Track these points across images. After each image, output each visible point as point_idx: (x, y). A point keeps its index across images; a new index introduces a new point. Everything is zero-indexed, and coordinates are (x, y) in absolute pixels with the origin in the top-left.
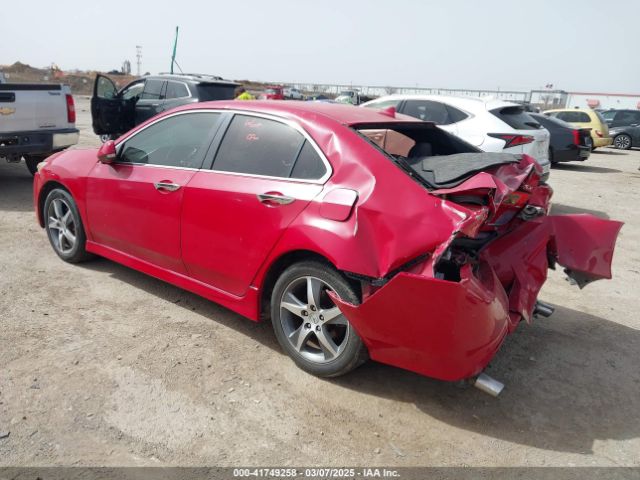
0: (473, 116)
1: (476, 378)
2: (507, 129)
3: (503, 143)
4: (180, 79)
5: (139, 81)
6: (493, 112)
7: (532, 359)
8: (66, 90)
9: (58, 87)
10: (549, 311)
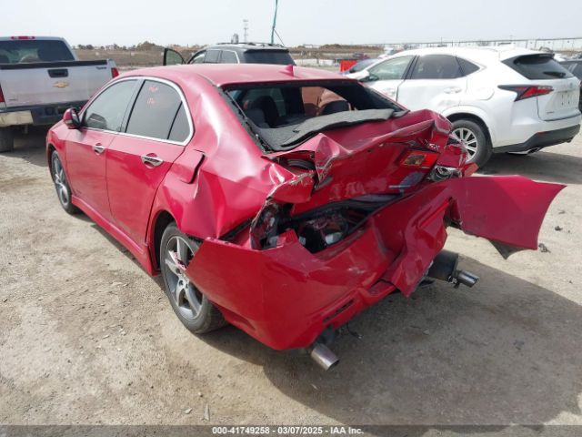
0: (485, 67)
1: (312, 347)
2: (521, 80)
3: (514, 95)
4: (231, 48)
5: (201, 52)
6: (506, 62)
7: (427, 332)
8: (111, 64)
9: (104, 62)
10: (471, 281)
